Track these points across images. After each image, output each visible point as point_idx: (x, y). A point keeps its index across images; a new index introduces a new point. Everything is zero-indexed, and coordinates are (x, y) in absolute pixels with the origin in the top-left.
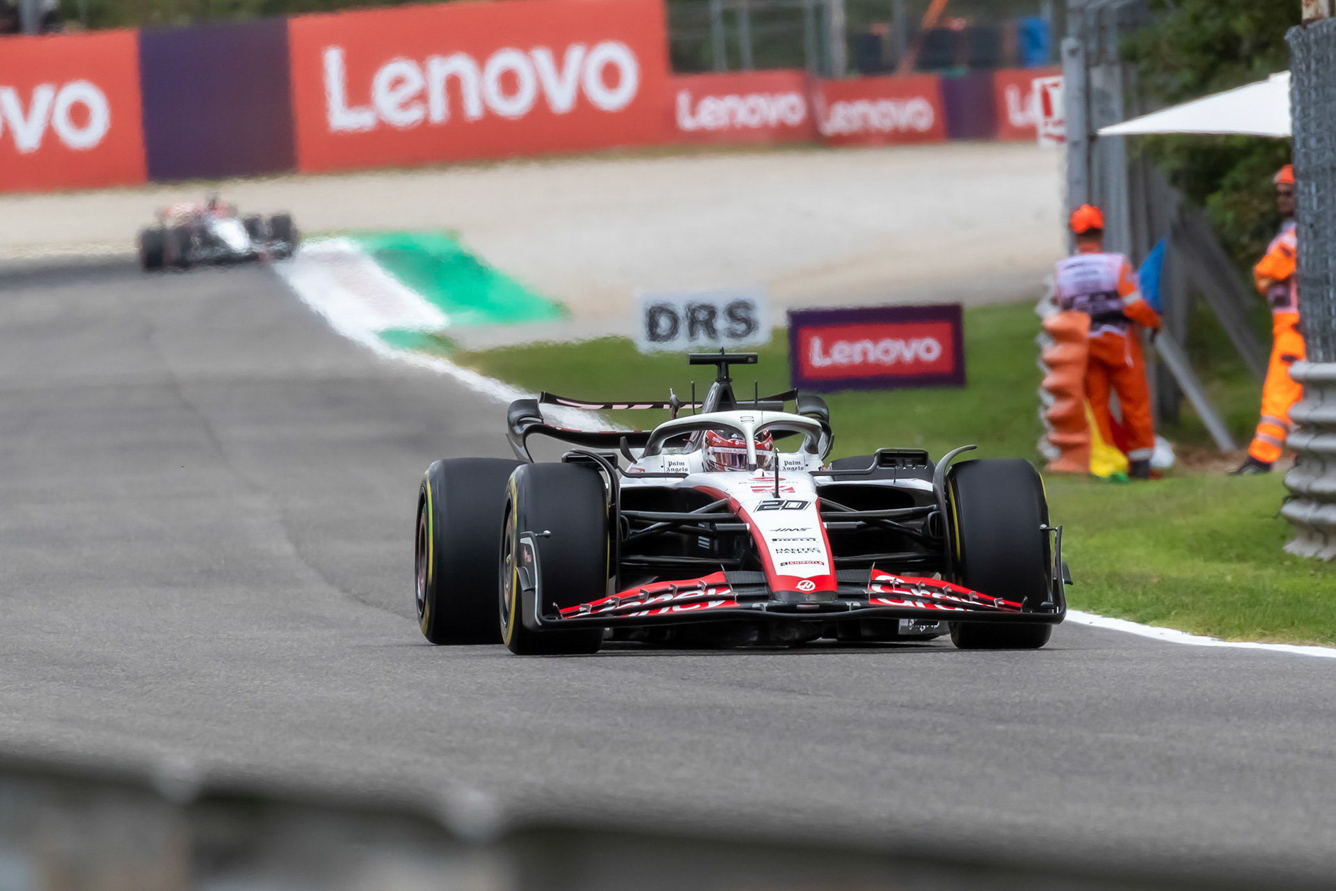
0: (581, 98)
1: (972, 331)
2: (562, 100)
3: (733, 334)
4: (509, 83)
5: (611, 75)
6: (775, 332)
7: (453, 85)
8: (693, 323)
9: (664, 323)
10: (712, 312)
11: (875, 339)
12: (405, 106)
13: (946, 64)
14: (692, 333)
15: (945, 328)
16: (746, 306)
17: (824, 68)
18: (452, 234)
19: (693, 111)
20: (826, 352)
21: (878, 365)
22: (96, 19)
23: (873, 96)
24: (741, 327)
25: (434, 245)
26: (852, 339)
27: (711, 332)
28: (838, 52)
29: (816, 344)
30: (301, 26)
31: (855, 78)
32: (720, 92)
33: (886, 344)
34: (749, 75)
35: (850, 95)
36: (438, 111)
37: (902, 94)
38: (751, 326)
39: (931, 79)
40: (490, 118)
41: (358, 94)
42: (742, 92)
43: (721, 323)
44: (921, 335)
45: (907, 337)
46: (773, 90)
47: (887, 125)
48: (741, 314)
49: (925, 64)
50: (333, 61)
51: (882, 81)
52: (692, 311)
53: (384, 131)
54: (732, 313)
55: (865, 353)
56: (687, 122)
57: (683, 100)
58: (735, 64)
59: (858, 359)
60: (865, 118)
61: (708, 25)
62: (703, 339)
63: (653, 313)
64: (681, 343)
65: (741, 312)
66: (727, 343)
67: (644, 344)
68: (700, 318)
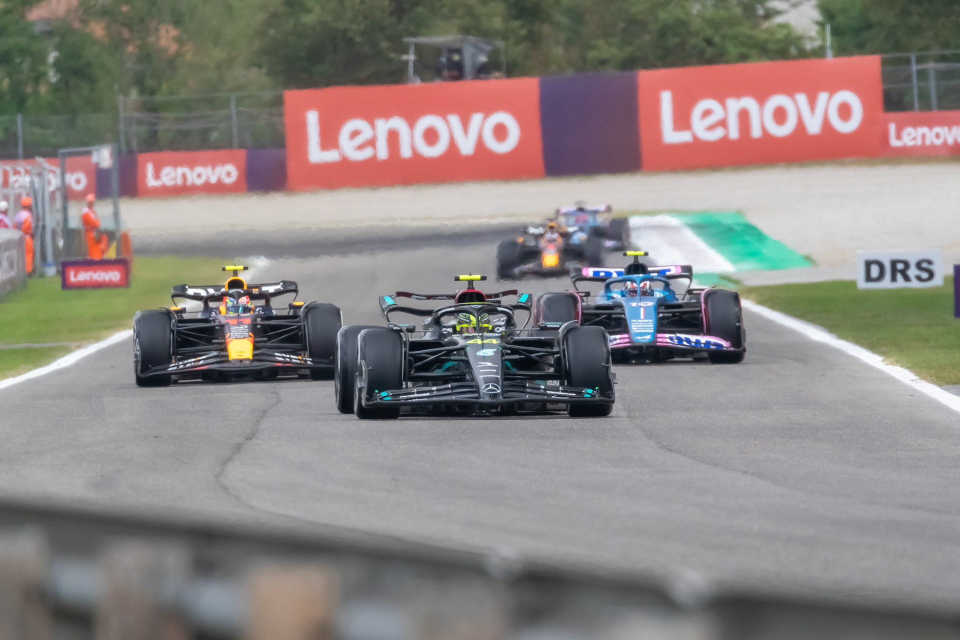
2: (814, 126)
3: (919, 278)
4: (780, 115)
5: (845, 111)
6: (946, 279)
7: (744, 116)
8: (894, 271)
10: (907, 265)
12: (710, 128)
14: (894, 279)
16: (930, 262)
18: (740, 212)
19: (899, 137)
22: (512, 70)
24: (925, 275)
25: (727, 219)
27: (907, 278)
30: (645, 77)
32: (915, 124)
34: (935, 113)
36: (734, 132)
38: (931, 275)
40: (767, 137)
41: (682, 121)
42: (930, 125)
43: (913, 272)
46: (950, 123)
48: (926, 268)
50: (666, 99)
52: (894, 263)
53: (697, 144)
54: (919, 265)
56: (894, 143)
57: (892, 128)
58: (926, 106)
61: (908, 79)
62: (900, 282)
63: (868, 264)
64: (886, 283)
65: (924, 265)
66: (915, 284)
67: (862, 284)
68: (899, 268)
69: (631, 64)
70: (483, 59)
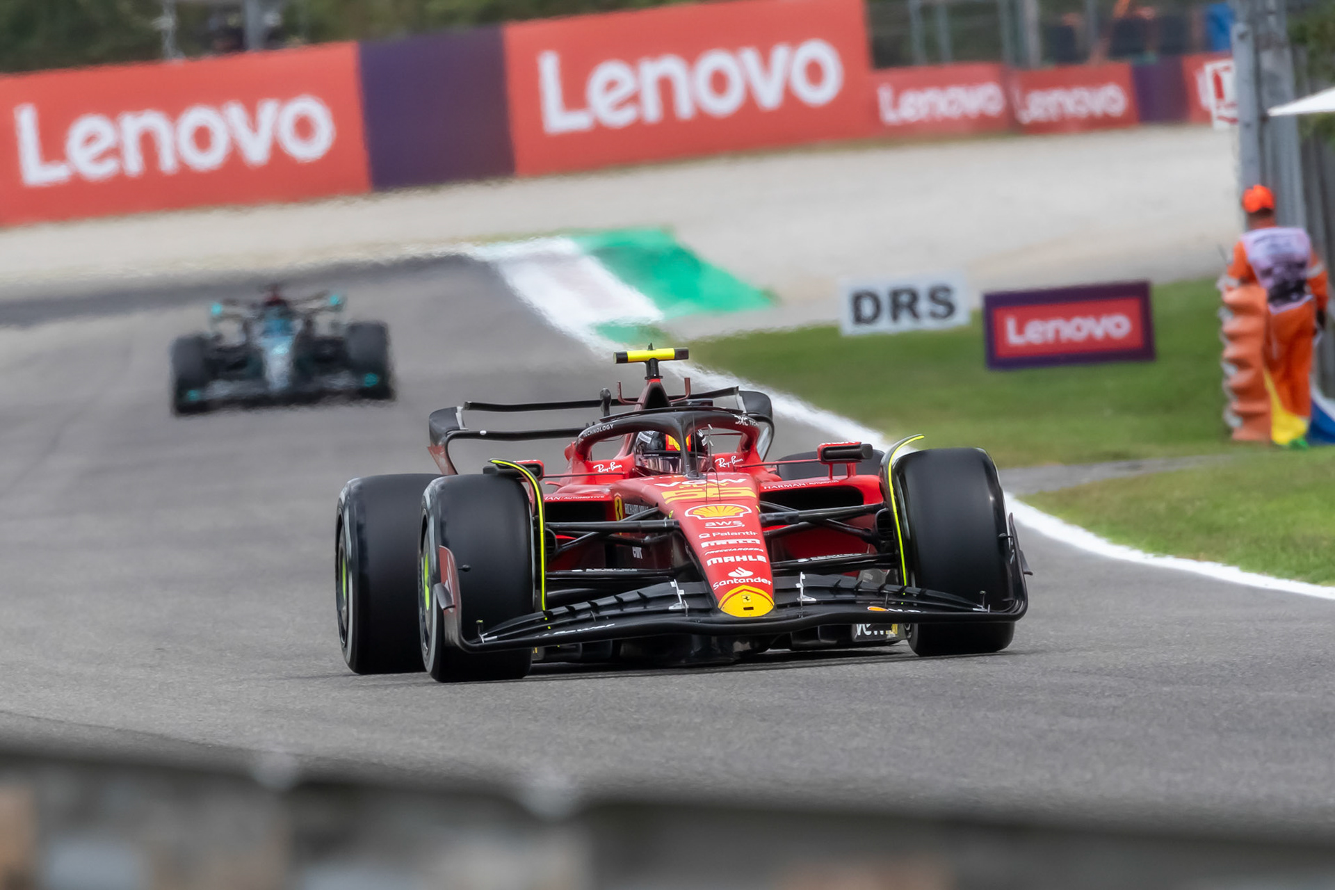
0: (789, 95)
1: (1160, 307)
2: (769, 97)
3: (934, 315)
4: (719, 82)
5: (815, 72)
6: (973, 315)
7: (666, 87)
8: (896, 306)
9: (867, 308)
10: (914, 296)
11: (1068, 317)
12: (621, 105)
13: (1138, 51)
14: (895, 317)
15: (1134, 305)
16: (947, 290)
17: (1020, 59)
18: (667, 230)
19: (895, 104)
20: (1020, 330)
21: (1071, 343)
23: (1066, 84)
24: (941, 309)
25: (649, 241)
26: (1045, 317)
27: (915, 315)
28: (1033, 42)
29: (1011, 325)
30: (516, 34)
31: (1050, 68)
32: (920, 85)
33: (1078, 321)
34: (949, 69)
35: (1045, 84)
36: (652, 110)
37: (1095, 81)
38: (951, 309)
39: (1124, 67)
40: (702, 117)
41: (575, 97)
42: (942, 84)
43: (924, 306)
44: (1110, 312)
45: (1097, 315)
46: (970, 82)
47: (1082, 111)
48: (942, 298)
49: (1116, 52)
50: (549, 67)
51: (1074, 70)
52: (895, 295)
53: (600, 131)
54: (934, 295)
55: (1057, 332)
56: (890, 116)
57: (885, 95)
58: (934, 57)
59: (1050, 336)
60: (1060, 105)
61: (905, 20)
62: (906, 323)
63: (857, 299)
64: (885, 325)
65: (941, 296)
66: (929, 324)
67: (849, 328)
68: (903, 301)
69: (492, 16)
70: (272, 19)
